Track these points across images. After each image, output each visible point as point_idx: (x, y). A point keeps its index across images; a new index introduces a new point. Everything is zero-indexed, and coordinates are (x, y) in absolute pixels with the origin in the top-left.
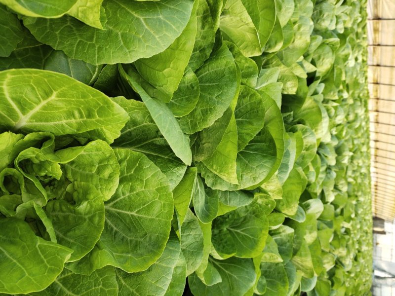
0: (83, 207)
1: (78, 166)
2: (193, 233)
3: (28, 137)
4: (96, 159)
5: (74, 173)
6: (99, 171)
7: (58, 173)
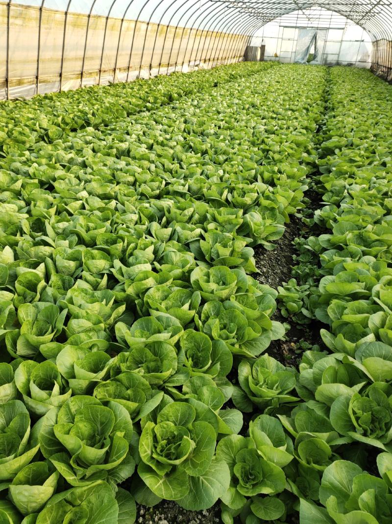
0: (176, 433)
1: (163, 435)
2: (195, 381)
3: (154, 451)
4: (161, 429)
5: (165, 436)
6: (164, 428)
7: (165, 442)
